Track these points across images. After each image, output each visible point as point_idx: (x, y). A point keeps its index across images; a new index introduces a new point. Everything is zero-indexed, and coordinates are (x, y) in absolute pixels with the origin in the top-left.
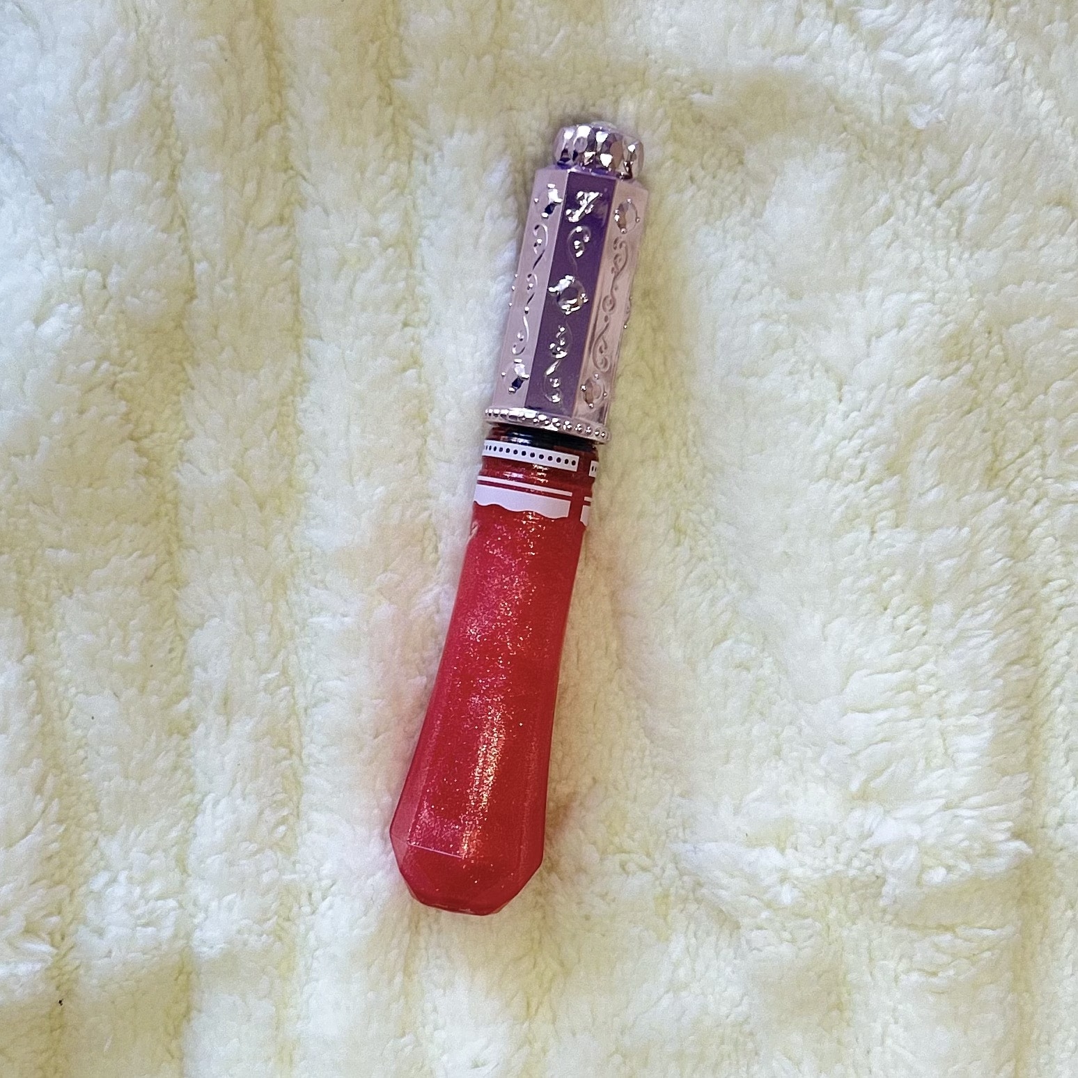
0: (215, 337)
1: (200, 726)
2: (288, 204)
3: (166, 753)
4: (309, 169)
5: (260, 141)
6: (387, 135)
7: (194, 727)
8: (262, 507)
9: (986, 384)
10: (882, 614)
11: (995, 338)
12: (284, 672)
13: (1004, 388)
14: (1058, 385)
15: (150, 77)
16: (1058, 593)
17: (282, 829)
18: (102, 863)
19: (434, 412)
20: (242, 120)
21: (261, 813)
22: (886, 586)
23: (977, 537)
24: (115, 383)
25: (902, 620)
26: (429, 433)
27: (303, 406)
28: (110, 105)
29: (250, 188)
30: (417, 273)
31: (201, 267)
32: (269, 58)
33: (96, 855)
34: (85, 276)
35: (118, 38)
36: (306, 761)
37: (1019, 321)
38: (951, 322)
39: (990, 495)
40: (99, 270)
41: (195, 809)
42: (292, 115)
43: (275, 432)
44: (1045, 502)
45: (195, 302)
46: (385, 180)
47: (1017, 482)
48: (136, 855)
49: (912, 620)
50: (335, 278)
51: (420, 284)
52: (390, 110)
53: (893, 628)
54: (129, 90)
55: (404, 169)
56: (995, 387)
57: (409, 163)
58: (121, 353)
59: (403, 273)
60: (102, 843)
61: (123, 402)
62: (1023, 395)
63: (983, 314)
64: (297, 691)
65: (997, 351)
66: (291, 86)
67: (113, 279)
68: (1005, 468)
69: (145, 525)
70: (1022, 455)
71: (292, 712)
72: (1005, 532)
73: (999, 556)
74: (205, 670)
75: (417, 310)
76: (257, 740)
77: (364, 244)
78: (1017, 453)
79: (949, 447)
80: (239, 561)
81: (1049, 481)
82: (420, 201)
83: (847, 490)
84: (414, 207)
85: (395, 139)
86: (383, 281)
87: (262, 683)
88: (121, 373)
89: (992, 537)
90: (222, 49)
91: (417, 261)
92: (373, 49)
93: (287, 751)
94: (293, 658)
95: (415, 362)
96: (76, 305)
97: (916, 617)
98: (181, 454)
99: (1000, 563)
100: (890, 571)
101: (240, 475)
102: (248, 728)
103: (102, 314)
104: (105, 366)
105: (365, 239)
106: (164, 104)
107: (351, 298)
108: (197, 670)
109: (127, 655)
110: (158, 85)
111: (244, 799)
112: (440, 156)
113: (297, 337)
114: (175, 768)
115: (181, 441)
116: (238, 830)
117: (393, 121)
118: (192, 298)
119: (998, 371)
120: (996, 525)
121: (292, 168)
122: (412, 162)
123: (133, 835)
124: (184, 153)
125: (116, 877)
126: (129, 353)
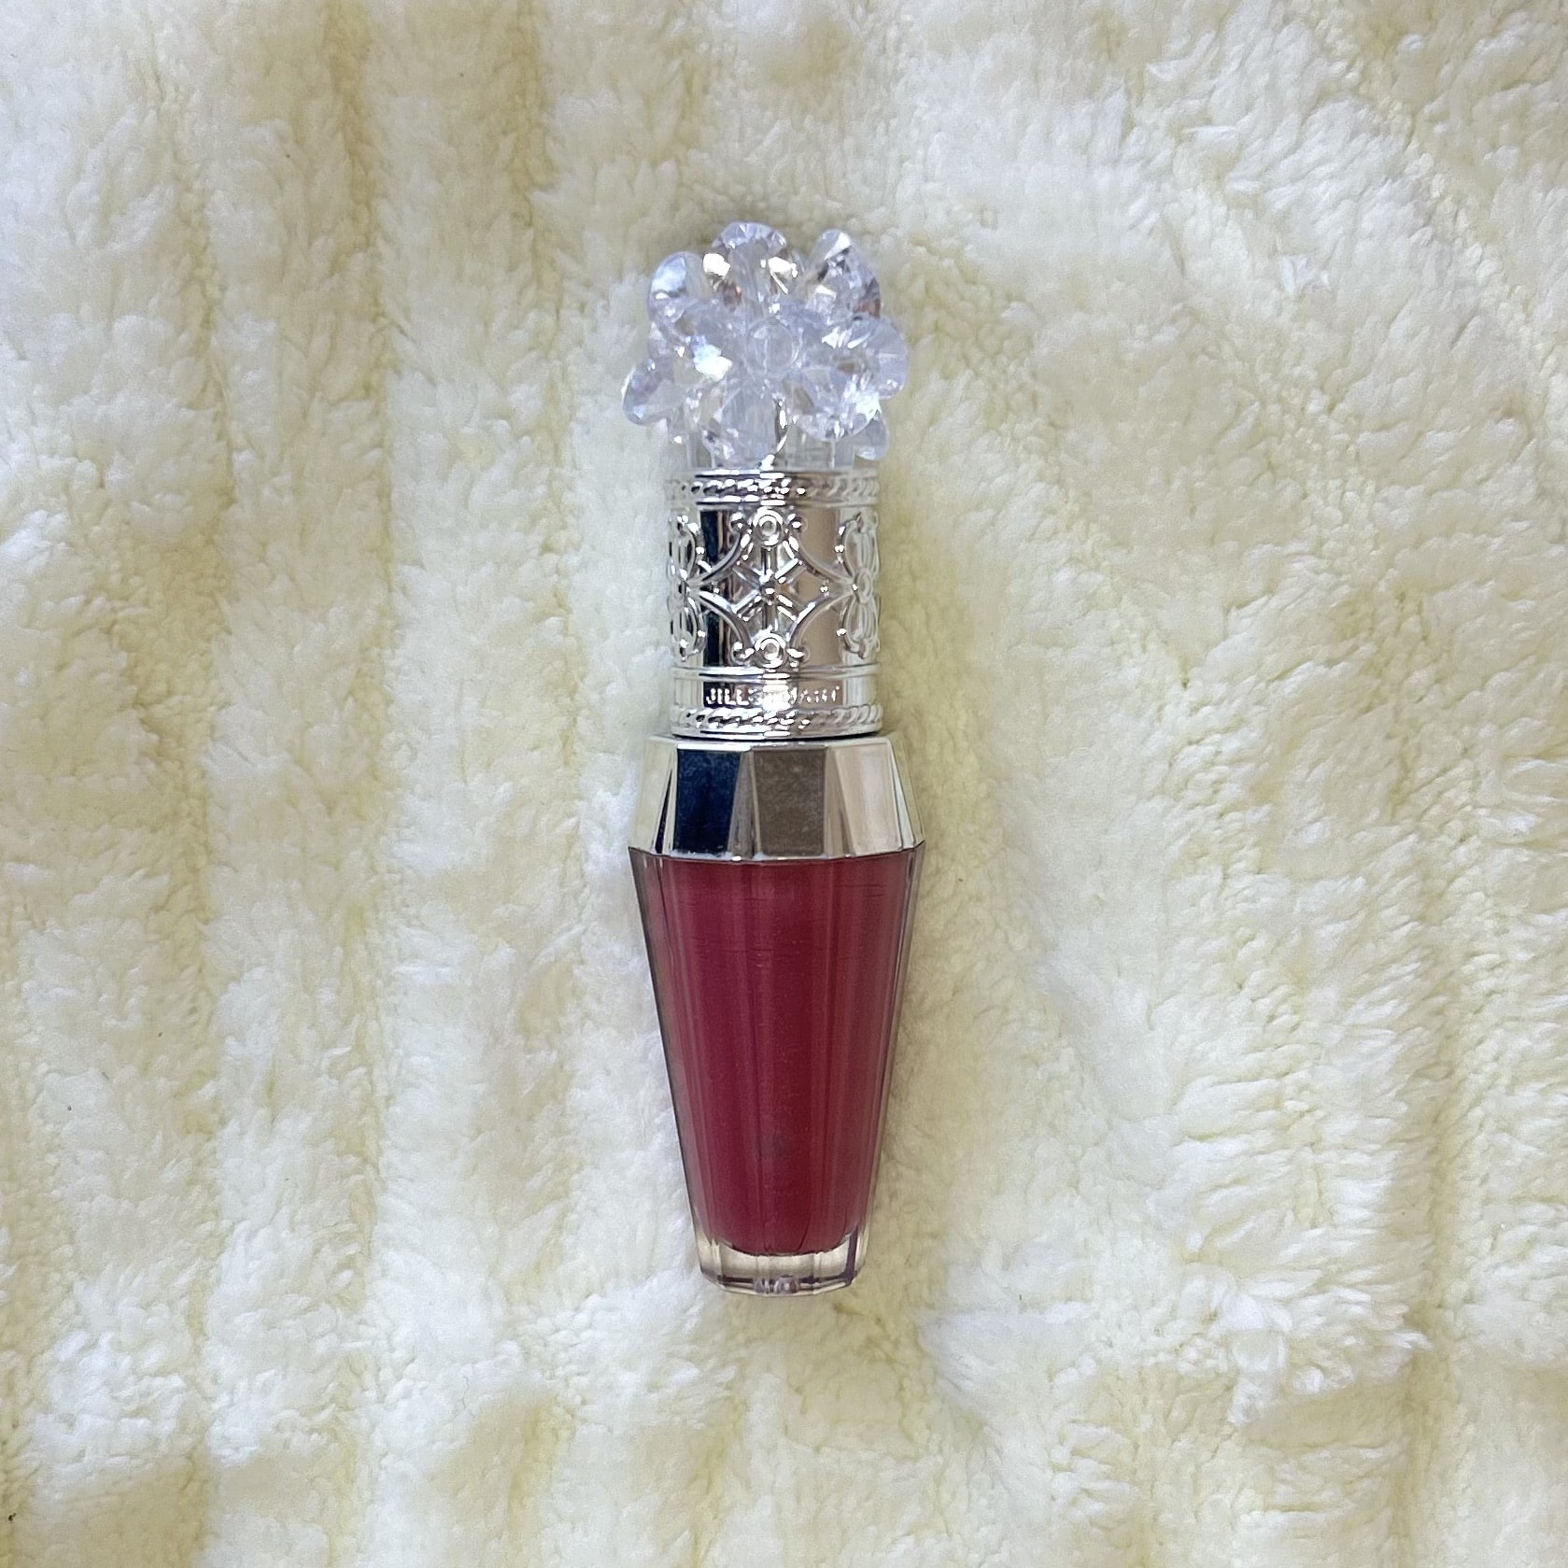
0: (263, 560)
1: (233, 1121)
2: (377, 365)
3: (177, 1161)
4: (408, 318)
5: (336, 277)
6: (525, 269)
7: (223, 1122)
8: (330, 810)
9: (1394, 672)
10: (1234, 994)
11: (1410, 606)
12: (359, 1046)
13: (1420, 677)
14: (1499, 679)
15: (176, 178)
16: (1487, 974)
17: (346, 1275)
18: (78, 1319)
19: (586, 681)
20: (310, 244)
21: (317, 1251)
22: (1243, 953)
23: (1375, 889)
24: (115, 622)
25: (1264, 1005)
26: (579, 709)
27: (393, 663)
28: (114, 218)
29: (320, 342)
30: (566, 472)
31: (243, 458)
32: (352, 153)
33: (68, 1307)
34: (72, 469)
35: (128, 120)
36: (383, 1175)
37: (1447, 587)
38: (1344, 583)
39: (1395, 830)
40: (93, 460)
41: (219, 1243)
42: (387, 239)
43: (350, 700)
44: (1474, 842)
45: (233, 508)
46: (520, 337)
47: (1434, 811)
48: (126, 1308)
49: (1277, 1006)
50: (444, 478)
51: (570, 489)
52: (530, 233)
53: (1250, 1016)
54: (144, 196)
55: (549, 321)
56: (1408, 675)
57: (558, 311)
58: (124, 581)
59: (545, 472)
60: (79, 1287)
61: (124, 654)
62: (1448, 688)
63: (1392, 572)
64: (376, 1072)
65: (1412, 624)
66: (385, 196)
67: (114, 475)
68: (1417, 790)
69: (154, 830)
70: (1444, 771)
71: (368, 1103)
72: (1413, 884)
73: (1406, 918)
74: (241, 1040)
75: (564, 527)
76: (316, 1145)
77: (487, 429)
78: (1435, 770)
79: (1340, 761)
80: (295, 885)
81: (1482, 812)
82: (572, 368)
83: (1190, 816)
84: (564, 377)
85: (537, 278)
86: (514, 485)
87: (325, 1063)
88: (123, 608)
89: (1394, 892)
90: (282, 139)
91: (566, 455)
92: (506, 145)
93: (359, 1160)
94: (373, 1026)
95: (561, 604)
96: (60, 512)
97: (1284, 1001)
98: (213, 728)
99: (1406, 929)
100: (1248, 932)
101: (298, 762)
102: (302, 1127)
103: (98, 524)
104: (98, 602)
105: (489, 423)
106: (195, 218)
107: (466, 506)
108: (230, 1041)
109: (123, 1018)
110: (189, 190)
111: (293, 1230)
112: (604, 307)
113: (388, 561)
114: (191, 1183)
115: (213, 709)
116: (282, 1276)
117: (534, 250)
118: (232, 501)
119: (1410, 654)
120: (1402, 873)
121: (383, 315)
122: (562, 312)
123: (122, 1278)
124: (223, 289)
125: (97, 1340)
126: (135, 581)
